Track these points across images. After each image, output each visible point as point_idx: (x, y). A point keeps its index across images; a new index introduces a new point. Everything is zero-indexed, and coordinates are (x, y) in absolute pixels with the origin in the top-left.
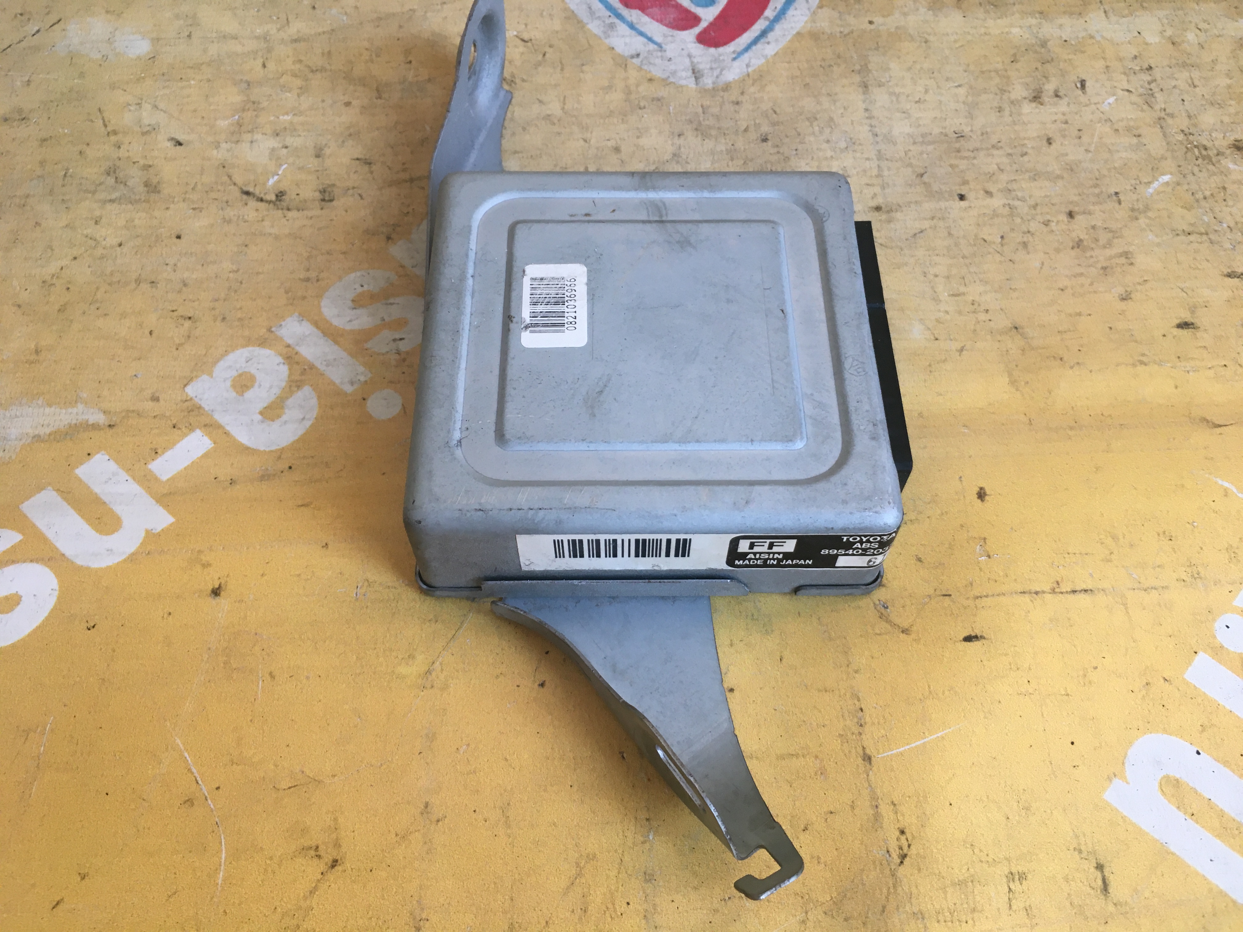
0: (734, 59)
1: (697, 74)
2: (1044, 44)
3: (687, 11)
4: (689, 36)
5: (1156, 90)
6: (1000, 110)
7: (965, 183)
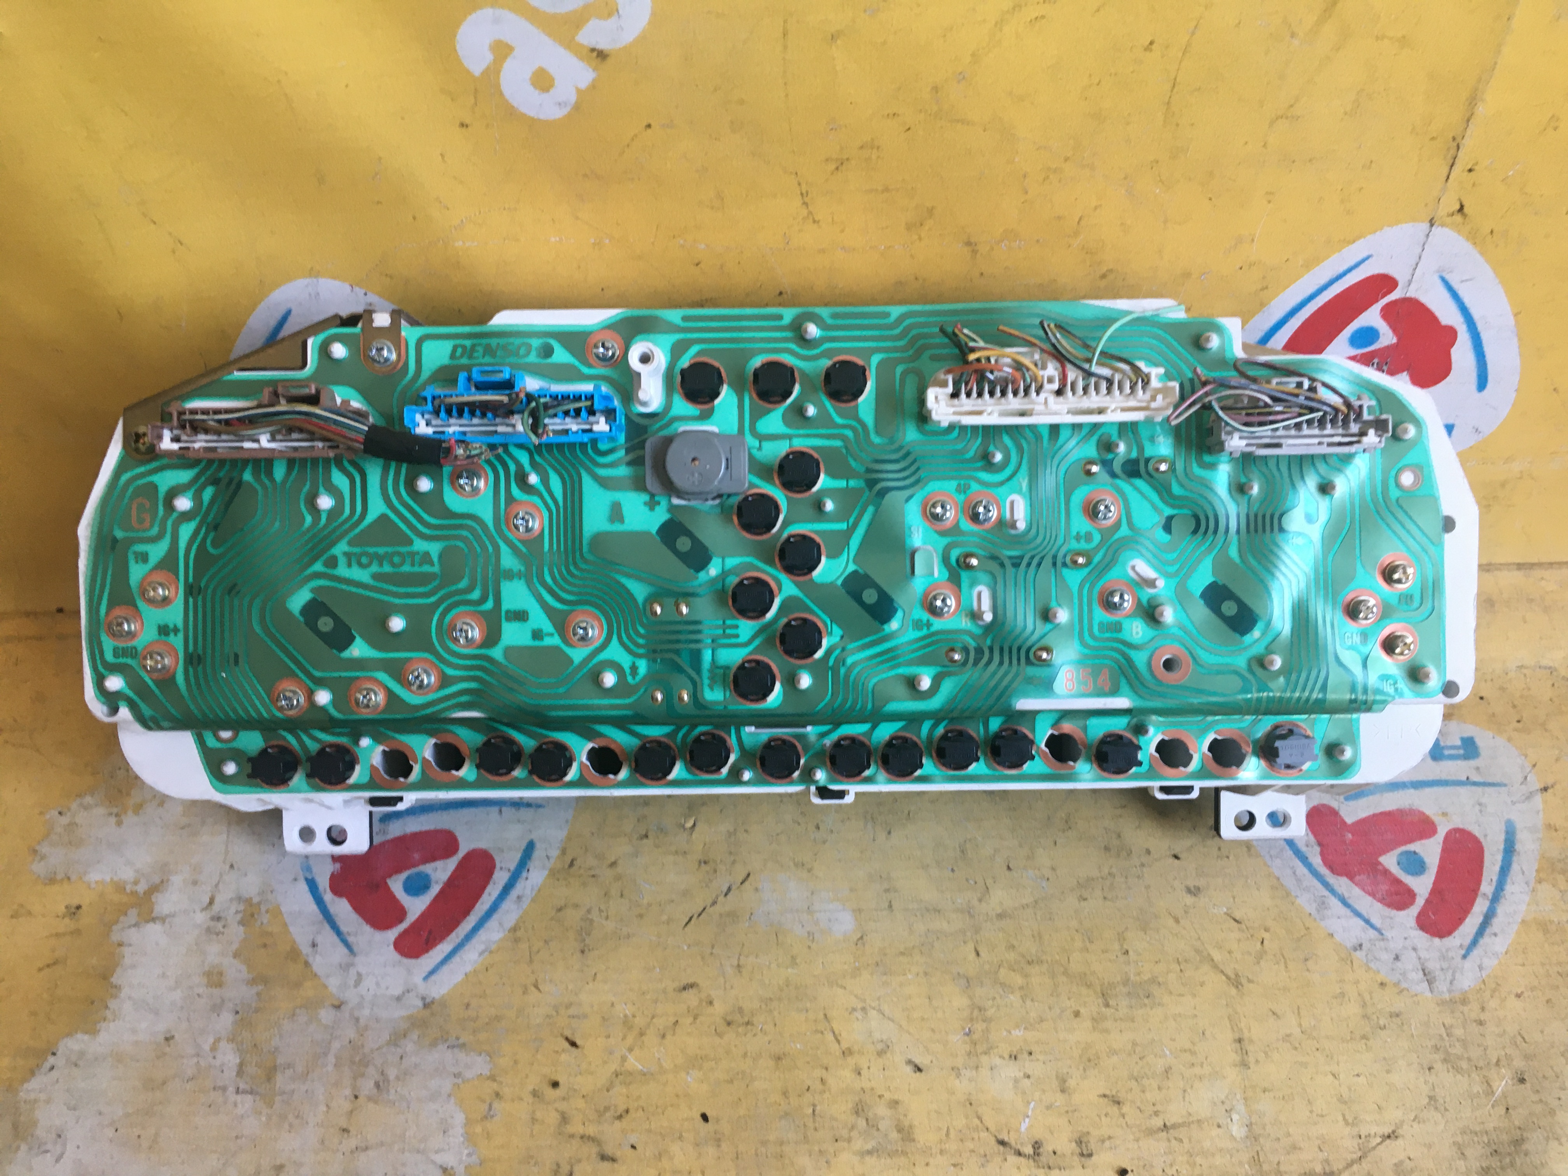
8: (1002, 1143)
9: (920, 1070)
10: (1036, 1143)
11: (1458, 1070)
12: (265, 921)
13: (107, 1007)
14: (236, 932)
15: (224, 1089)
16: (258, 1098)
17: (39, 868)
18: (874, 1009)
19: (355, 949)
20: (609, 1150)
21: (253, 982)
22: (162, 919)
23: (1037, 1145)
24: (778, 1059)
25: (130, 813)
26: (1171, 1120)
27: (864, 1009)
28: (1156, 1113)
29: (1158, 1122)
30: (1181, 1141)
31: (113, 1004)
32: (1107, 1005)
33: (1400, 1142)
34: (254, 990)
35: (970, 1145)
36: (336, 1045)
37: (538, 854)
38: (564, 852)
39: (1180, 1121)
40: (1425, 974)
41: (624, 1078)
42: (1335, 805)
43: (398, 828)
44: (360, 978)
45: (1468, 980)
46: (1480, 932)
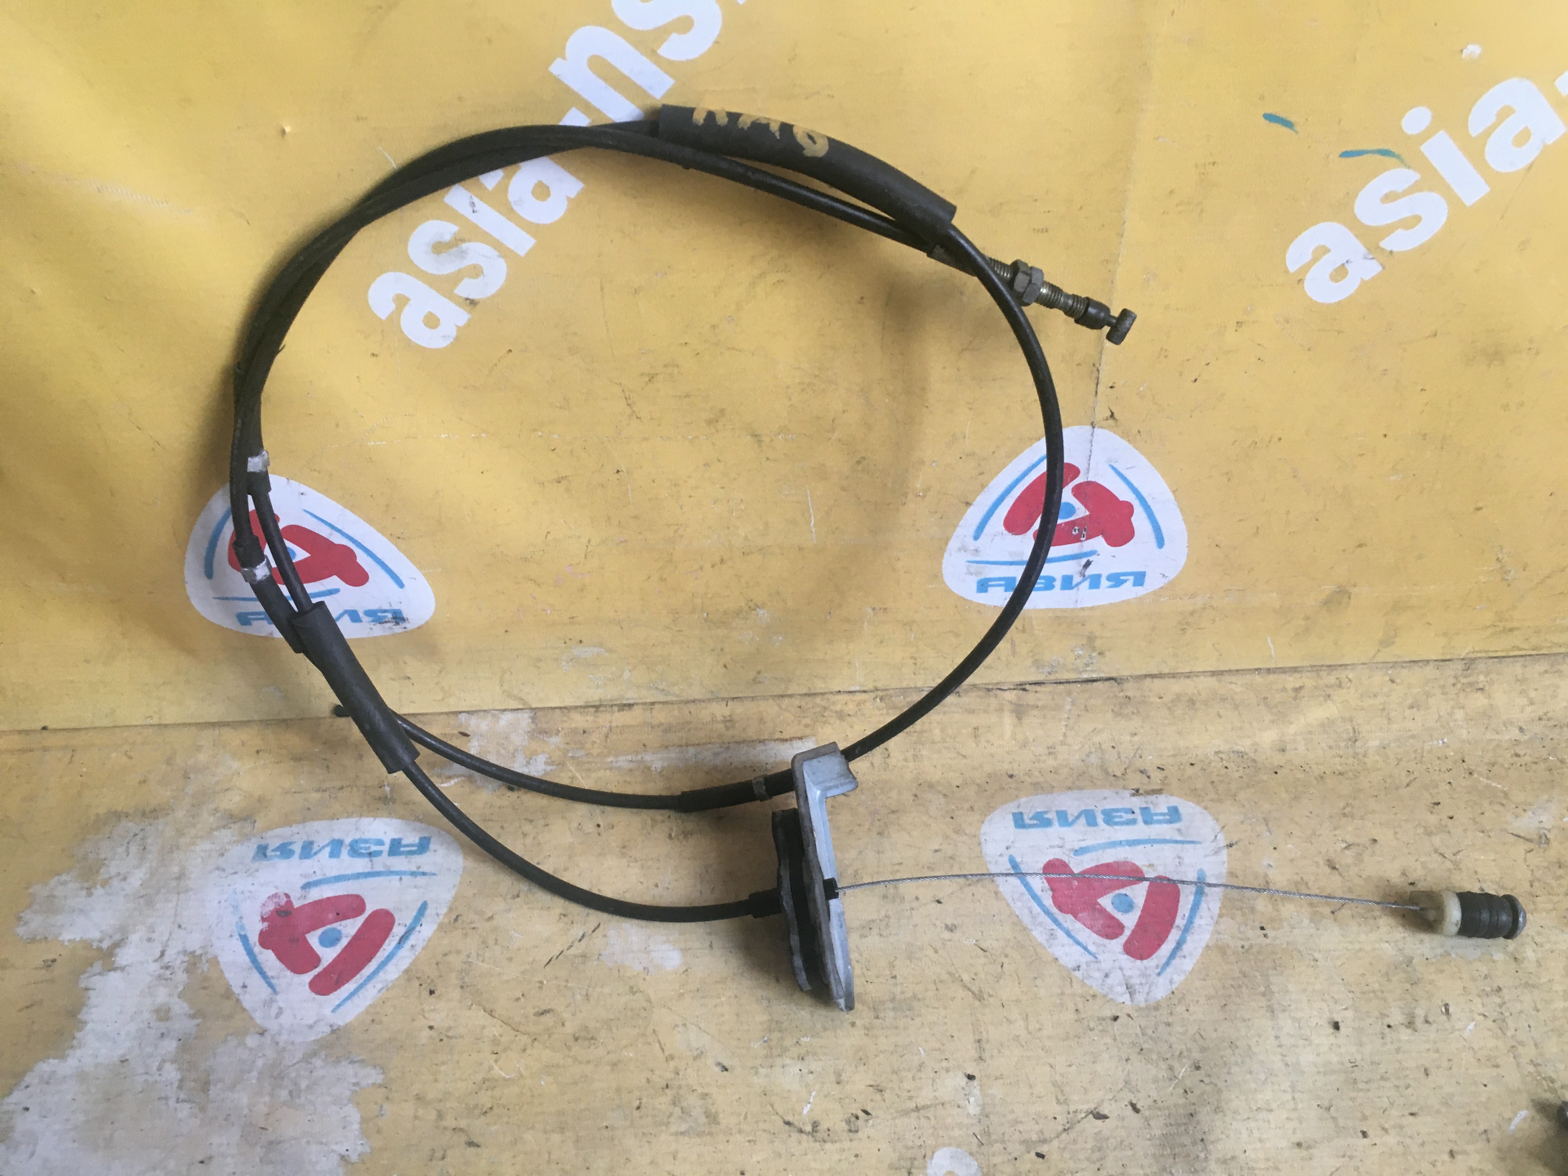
8: (788, 1123)
9: (726, 1070)
10: (815, 1122)
11: (1149, 1061)
12: (205, 969)
13: (74, 1038)
14: (181, 977)
15: (166, 1098)
16: (194, 1105)
17: (21, 930)
18: (693, 1024)
19: (278, 989)
20: (474, 1138)
21: (193, 1017)
22: (122, 969)
23: (815, 1125)
24: (614, 1065)
25: (98, 886)
26: (921, 1102)
27: (684, 1025)
28: (910, 1098)
29: (912, 1105)
30: (928, 1118)
31: (78, 1035)
32: (877, 1017)
34: (195, 1021)
35: (762, 1126)
36: (260, 1063)
37: (429, 913)
38: (451, 910)
39: (929, 1103)
40: (1127, 988)
41: (489, 1083)
42: (1066, 859)
43: (316, 894)
44: (280, 1011)
45: (1160, 991)
46: (1173, 955)
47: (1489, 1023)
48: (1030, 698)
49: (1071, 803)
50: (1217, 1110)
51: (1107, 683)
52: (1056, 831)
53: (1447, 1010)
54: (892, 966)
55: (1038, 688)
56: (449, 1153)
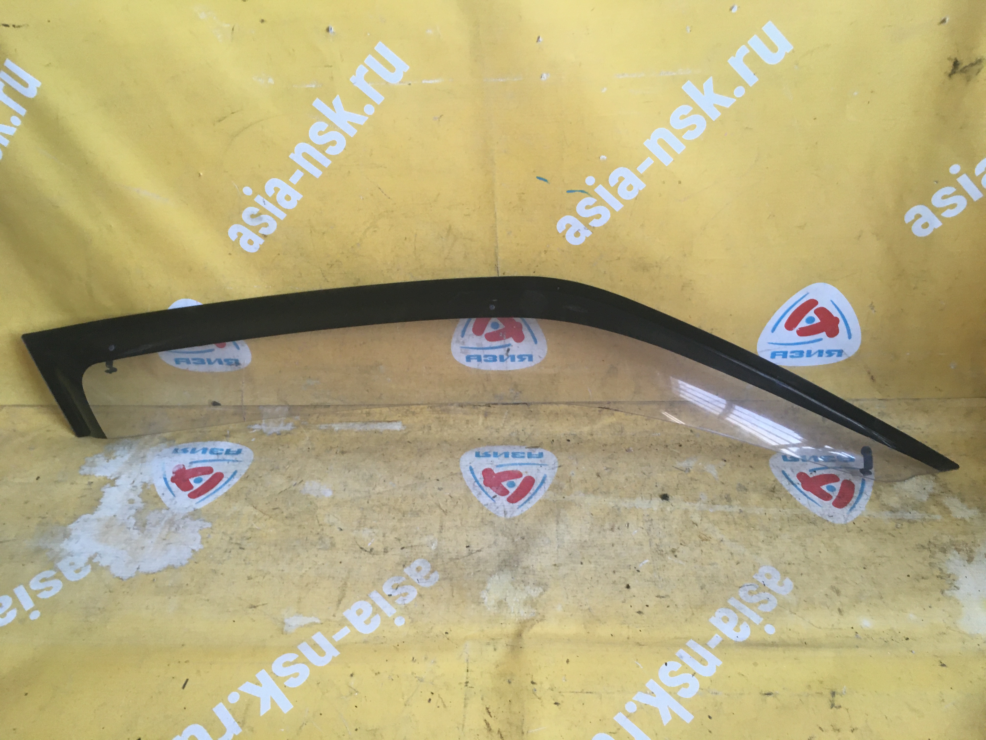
0: (518, 508)
1: (505, 513)
2: (619, 509)
3: (505, 489)
4: (504, 498)
5: (652, 528)
6: (600, 532)
7: (583, 558)
8: (362, 548)
9: (341, 530)
11: (505, 536)
12: (149, 488)
13: (97, 508)
14: (140, 490)
15: (130, 528)
16: (140, 531)
17: (82, 472)
18: (332, 515)
19: (176, 496)
20: (243, 547)
21: (143, 502)
22: (117, 486)
23: (372, 549)
25: (112, 459)
26: (414, 544)
27: (329, 515)
28: (410, 543)
29: (410, 545)
31: (99, 507)
32: (404, 516)
33: (481, 552)
34: (143, 504)
35: (351, 548)
36: (166, 519)
37: (237, 474)
38: (246, 473)
41: (252, 529)
42: (492, 468)
43: (194, 466)
44: (176, 502)
45: (517, 514)
46: (525, 502)
47: (644, 531)
48: (491, 410)
49: (500, 450)
50: (527, 552)
51: (523, 405)
52: (492, 458)
53: (628, 526)
54: (414, 500)
55: (495, 406)
56: (232, 551)
